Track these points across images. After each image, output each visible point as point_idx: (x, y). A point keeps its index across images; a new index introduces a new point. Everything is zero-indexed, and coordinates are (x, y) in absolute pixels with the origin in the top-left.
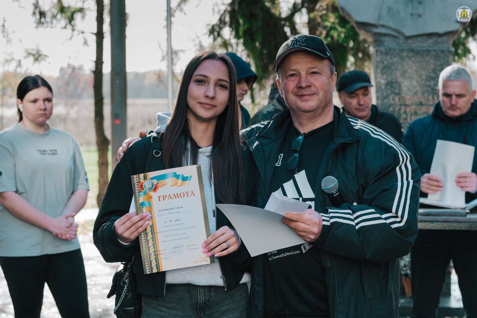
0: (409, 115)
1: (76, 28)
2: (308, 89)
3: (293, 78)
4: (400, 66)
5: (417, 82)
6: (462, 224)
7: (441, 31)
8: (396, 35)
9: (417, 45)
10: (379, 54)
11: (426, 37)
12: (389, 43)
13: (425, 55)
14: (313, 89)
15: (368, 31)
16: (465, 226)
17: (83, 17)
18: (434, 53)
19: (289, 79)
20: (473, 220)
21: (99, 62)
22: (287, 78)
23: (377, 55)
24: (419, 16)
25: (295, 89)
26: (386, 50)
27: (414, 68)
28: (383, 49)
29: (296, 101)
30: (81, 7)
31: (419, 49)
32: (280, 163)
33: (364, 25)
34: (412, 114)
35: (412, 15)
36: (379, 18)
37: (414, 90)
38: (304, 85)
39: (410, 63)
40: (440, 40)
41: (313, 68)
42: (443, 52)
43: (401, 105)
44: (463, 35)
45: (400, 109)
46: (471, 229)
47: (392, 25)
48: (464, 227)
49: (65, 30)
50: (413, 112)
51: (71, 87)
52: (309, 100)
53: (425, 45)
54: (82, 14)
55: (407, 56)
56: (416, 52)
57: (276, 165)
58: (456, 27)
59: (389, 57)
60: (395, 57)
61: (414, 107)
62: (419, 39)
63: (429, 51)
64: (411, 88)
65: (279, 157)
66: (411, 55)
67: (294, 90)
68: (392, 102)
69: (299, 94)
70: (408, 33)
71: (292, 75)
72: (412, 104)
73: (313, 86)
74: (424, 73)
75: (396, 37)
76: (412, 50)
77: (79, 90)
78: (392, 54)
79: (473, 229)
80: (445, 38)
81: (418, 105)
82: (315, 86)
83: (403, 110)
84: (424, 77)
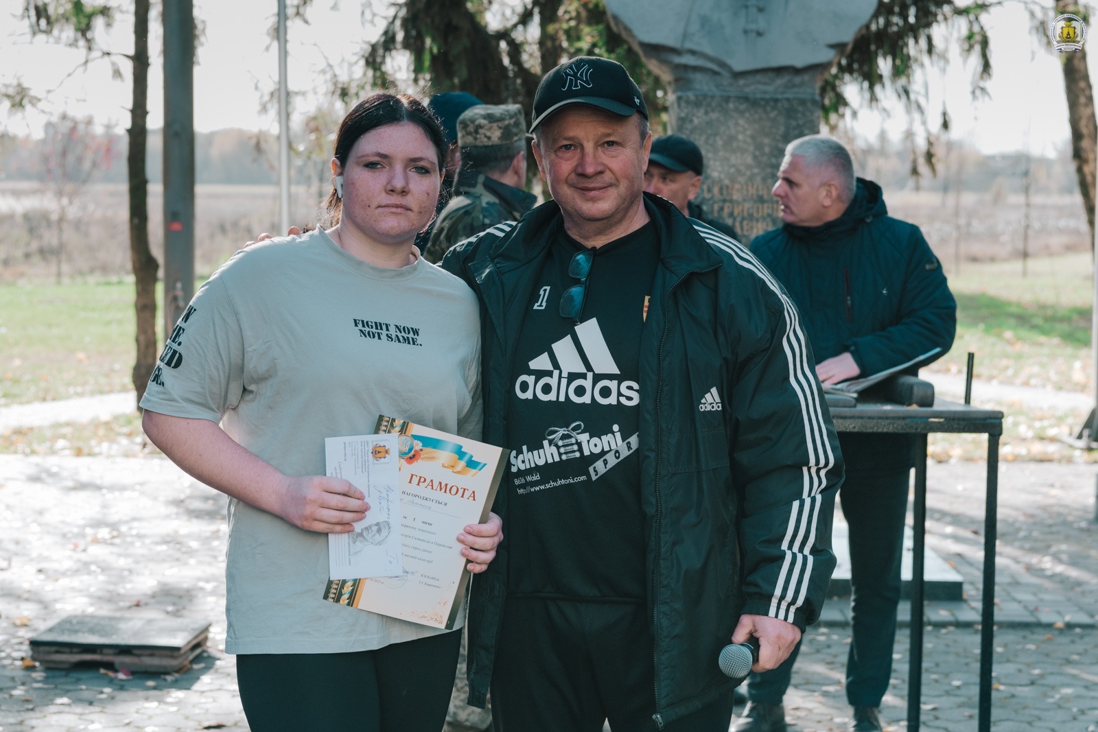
0: (739, 219)
1: (94, 46)
2: (599, 178)
3: (569, 154)
4: (722, 129)
5: (755, 157)
6: (848, 422)
7: (799, 63)
8: (718, 69)
9: (755, 88)
10: (683, 104)
11: (771, 75)
12: (702, 83)
13: (768, 109)
14: (608, 177)
15: (664, 62)
16: (853, 426)
17: (109, 25)
18: (786, 105)
19: (560, 154)
20: (869, 415)
21: (139, 110)
22: (556, 151)
23: (679, 106)
24: (759, 34)
25: (573, 175)
26: (697, 96)
27: (749, 132)
28: (691, 95)
29: (574, 199)
30: (103, 5)
31: (759, 96)
32: (544, 304)
33: (656, 50)
34: (743, 219)
35: (746, 32)
36: (685, 36)
37: (748, 173)
38: (590, 170)
39: (741, 122)
40: (797, 80)
41: (609, 135)
42: (803, 102)
43: (724, 201)
44: (834, 70)
45: (721, 209)
46: (864, 431)
47: (708, 50)
48: (850, 427)
49: (74, 50)
50: (745, 214)
51: (71, 159)
52: (599, 199)
53: (770, 88)
54: (107, 19)
55: (736, 110)
56: (752, 102)
57: (536, 307)
58: (828, 55)
59: (702, 111)
60: (713, 111)
61: (747, 205)
62: (759, 77)
63: (776, 101)
64: (742, 168)
65: (542, 292)
66: (743, 107)
67: (571, 176)
68: (707, 196)
69: (581, 185)
70: (738, 66)
71: (567, 147)
72: (744, 200)
73: (608, 172)
74: (766, 141)
75: (715, 73)
76: (746, 99)
77: (87, 165)
78: (709, 105)
79: (868, 431)
80: (806, 77)
81: (755, 202)
82: (611, 170)
83: (726, 211)
84: (767, 150)
